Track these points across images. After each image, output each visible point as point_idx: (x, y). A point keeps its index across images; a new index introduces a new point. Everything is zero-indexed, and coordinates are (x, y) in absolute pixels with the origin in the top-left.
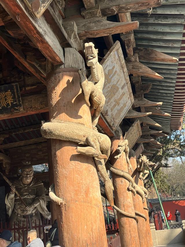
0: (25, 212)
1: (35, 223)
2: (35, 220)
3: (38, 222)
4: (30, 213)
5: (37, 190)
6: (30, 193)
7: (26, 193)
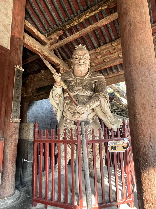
0: (77, 116)
1: (93, 135)
2: (93, 130)
3: (98, 133)
4: (84, 118)
5: (95, 84)
6: (85, 88)
7: (78, 88)
